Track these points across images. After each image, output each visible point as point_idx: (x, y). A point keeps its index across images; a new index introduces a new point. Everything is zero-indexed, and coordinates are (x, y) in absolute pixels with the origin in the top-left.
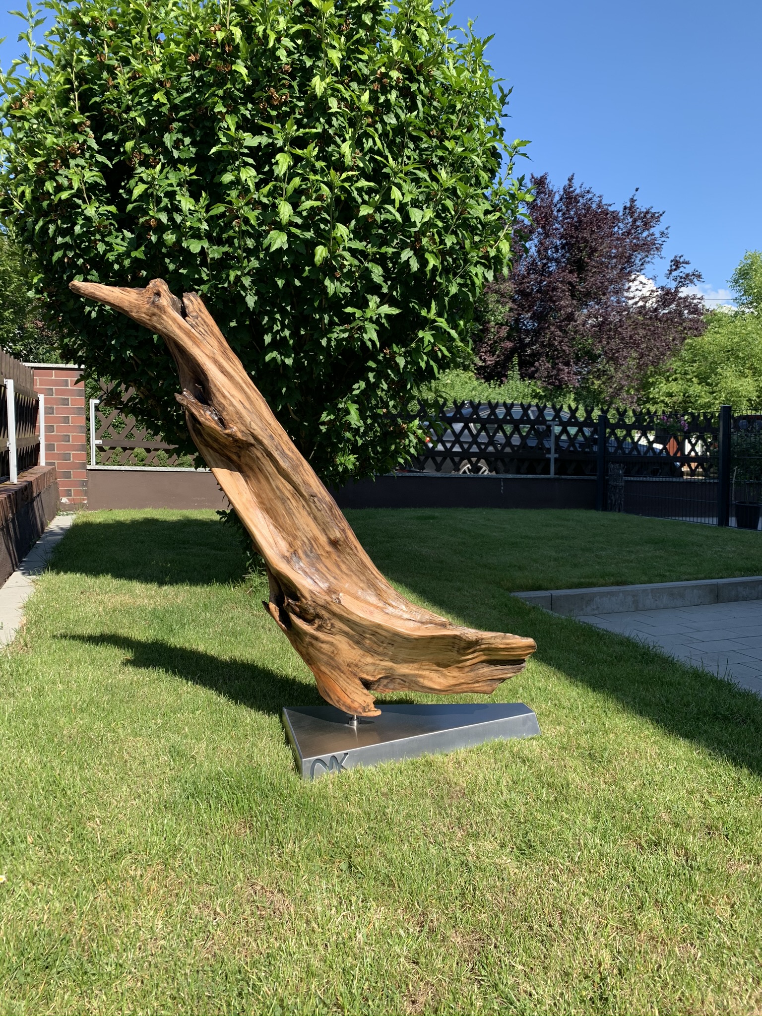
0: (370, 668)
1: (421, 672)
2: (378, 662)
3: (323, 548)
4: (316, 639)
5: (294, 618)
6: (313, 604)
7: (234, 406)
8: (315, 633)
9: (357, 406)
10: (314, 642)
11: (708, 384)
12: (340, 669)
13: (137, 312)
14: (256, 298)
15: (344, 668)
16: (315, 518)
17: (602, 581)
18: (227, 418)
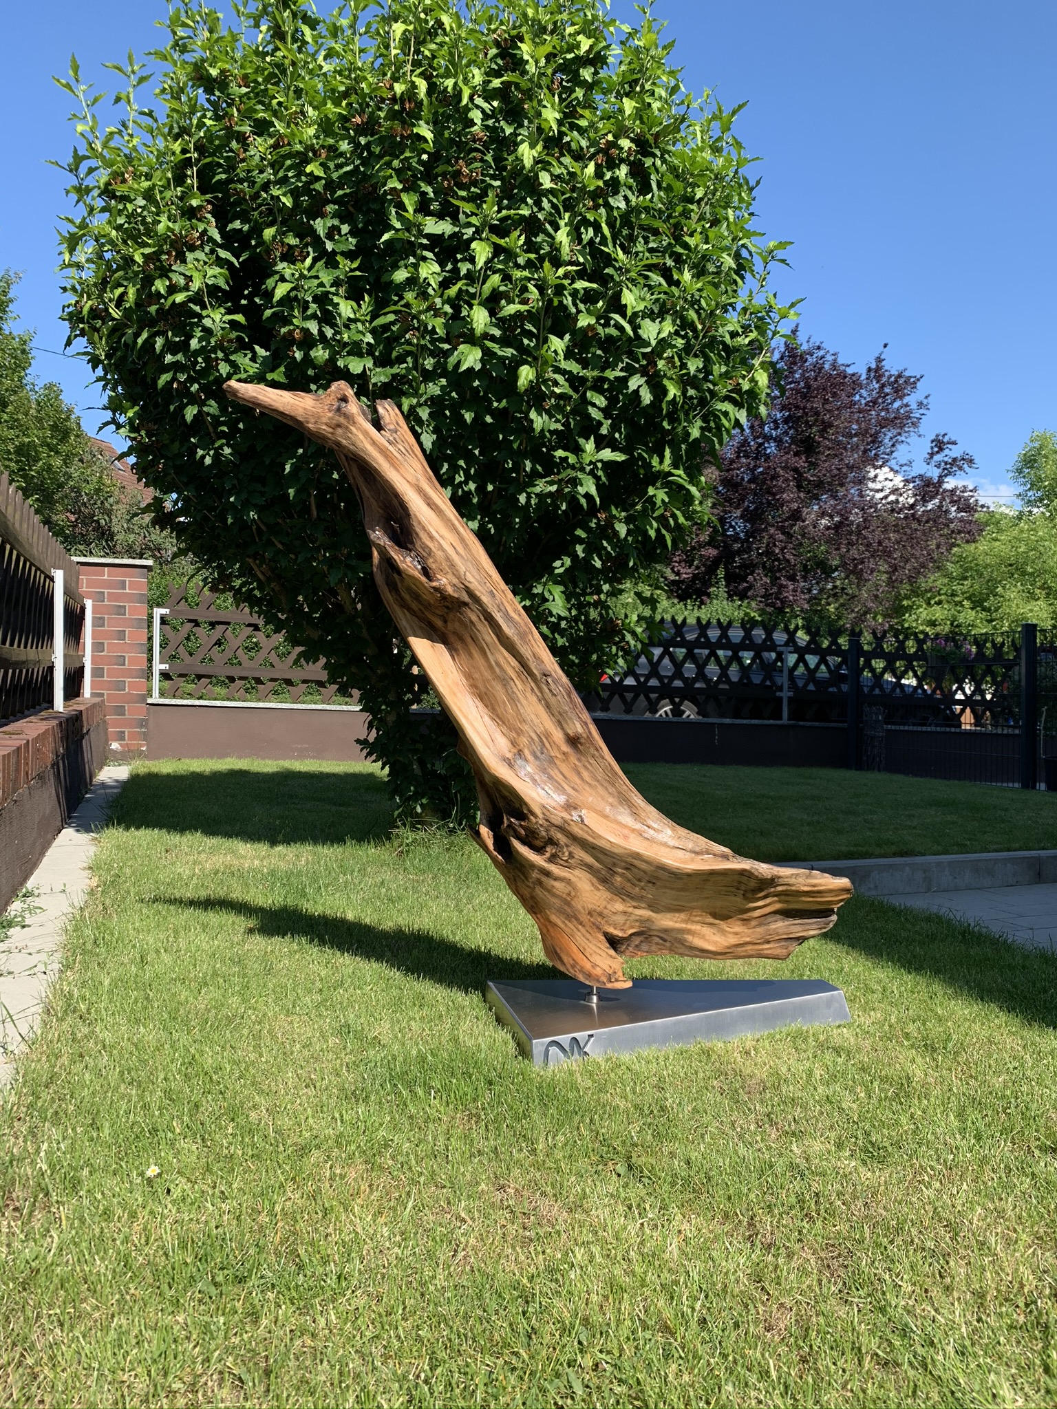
0: (620, 919)
1: (689, 926)
2: (630, 910)
3: (558, 747)
4: (548, 874)
5: (516, 844)
6: (546, 824)
7: (444, 550)
8: (546, 865)
9: (561, 588)
10: (544, 879)
11: (984, 609)
12: (577, 919)
13: (316, 423)
14: (435, 437)
15: (584, 918)
16: (548, 706)
17: (878, 851)
18: (434, 566)
